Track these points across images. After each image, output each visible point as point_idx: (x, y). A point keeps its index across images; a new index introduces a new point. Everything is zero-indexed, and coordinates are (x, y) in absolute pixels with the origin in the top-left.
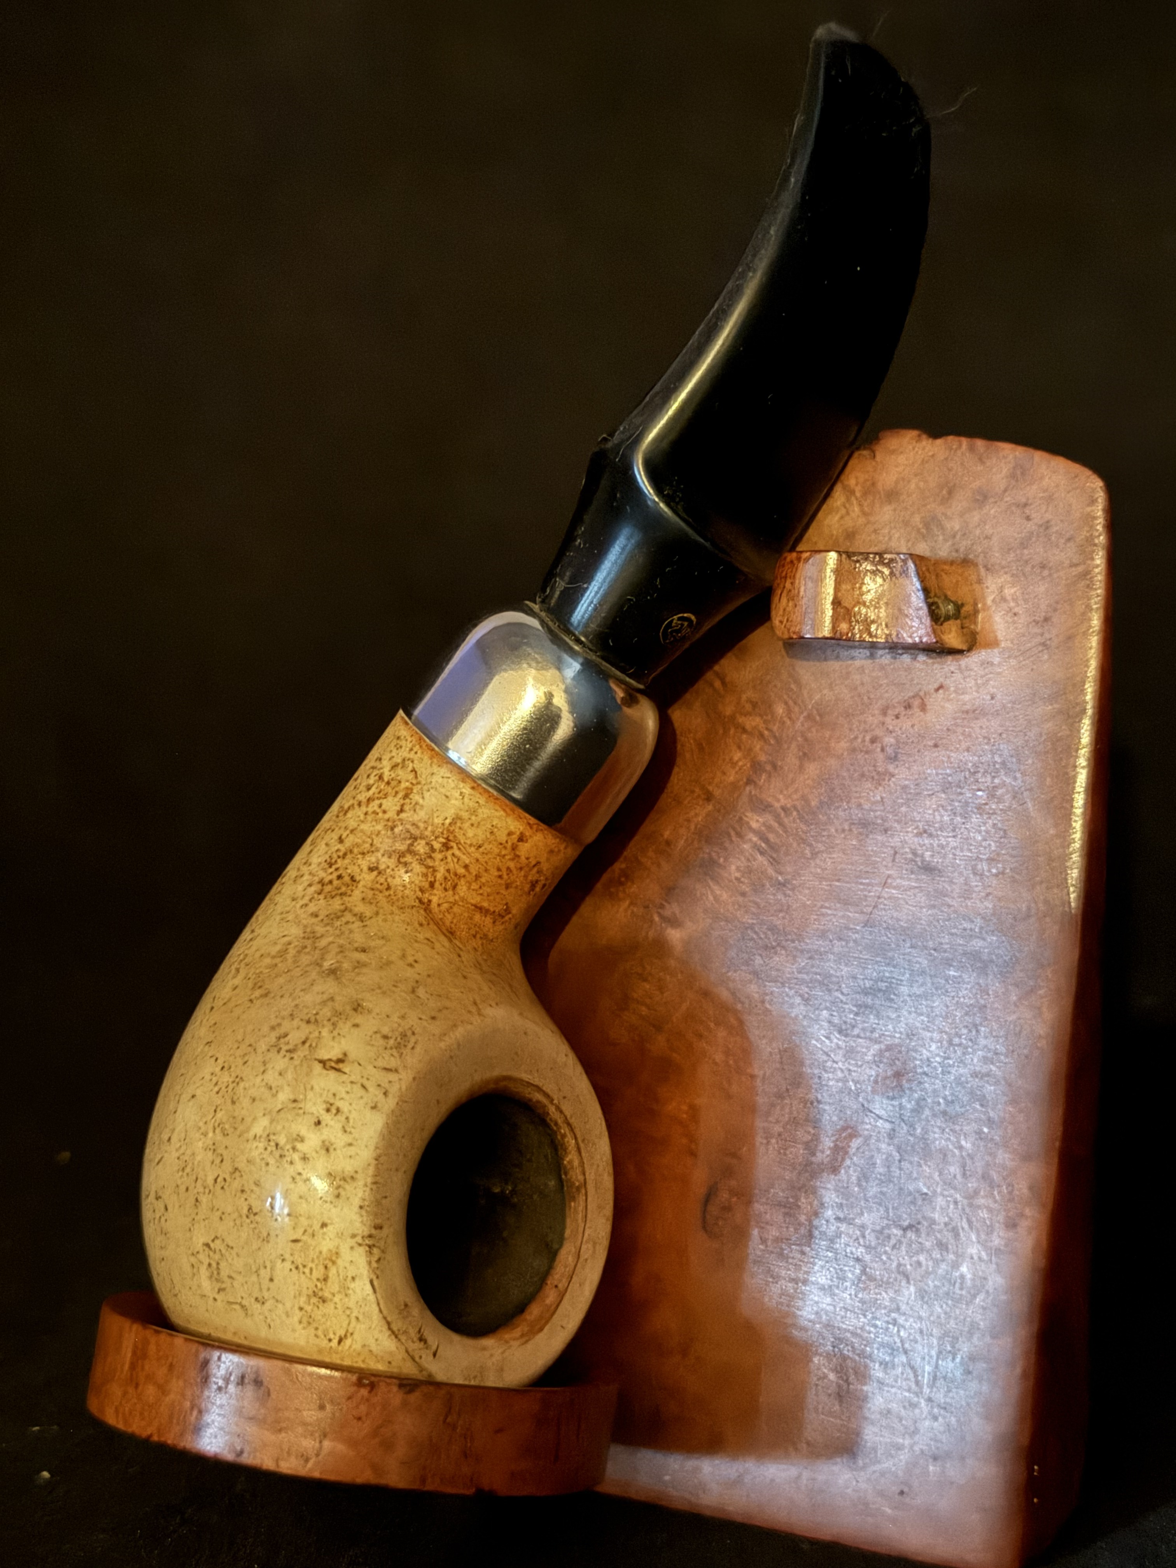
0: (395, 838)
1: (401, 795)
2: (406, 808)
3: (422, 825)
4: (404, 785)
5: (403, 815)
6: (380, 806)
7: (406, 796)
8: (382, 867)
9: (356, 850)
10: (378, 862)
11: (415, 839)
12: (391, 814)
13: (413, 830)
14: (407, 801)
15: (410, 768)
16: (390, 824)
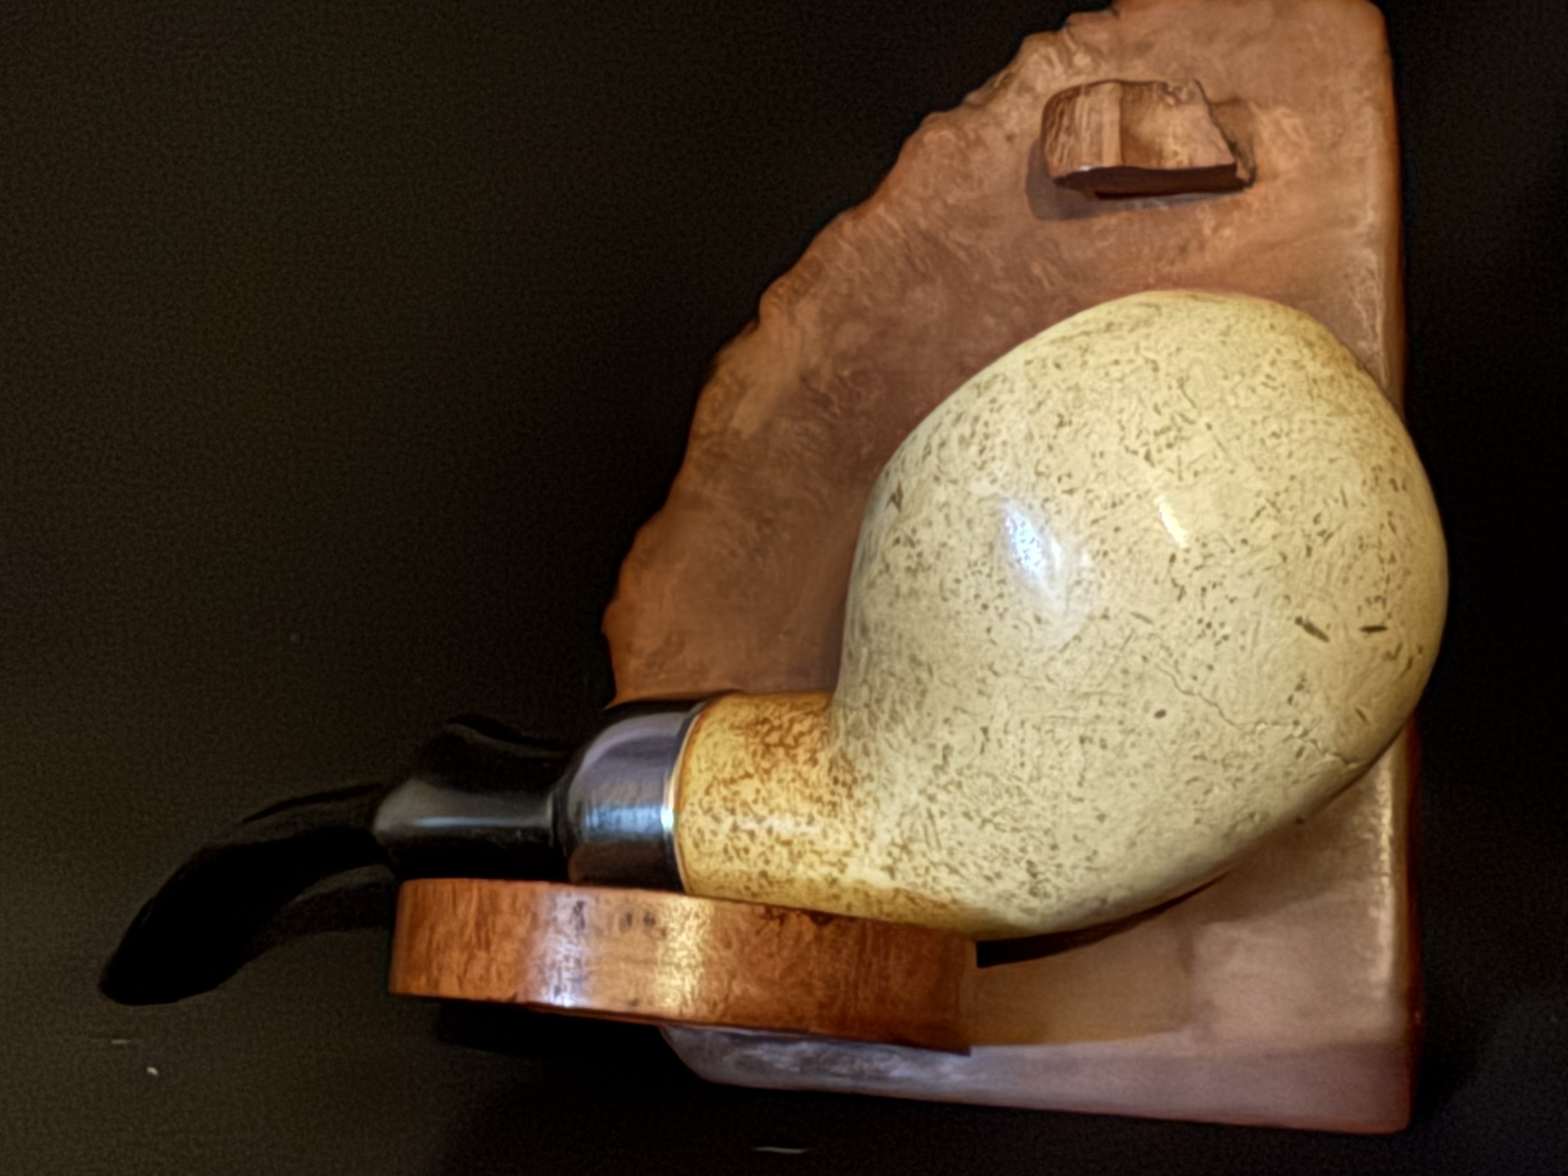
0: (775, 765)
1: (734, 788)
2: (741, 772)
3: (751, 748)
4: (724, 792)
5: (751, 770)
6: (755, 801)
7: (733, 781)
8: (808, 755)
9: (807, 792)
10: (805, 763)
11: (768, 746)
12: (755, 783)
13: (760, 752)
14: (736, 776)
15: (707, 799)
16: (765, 777)
